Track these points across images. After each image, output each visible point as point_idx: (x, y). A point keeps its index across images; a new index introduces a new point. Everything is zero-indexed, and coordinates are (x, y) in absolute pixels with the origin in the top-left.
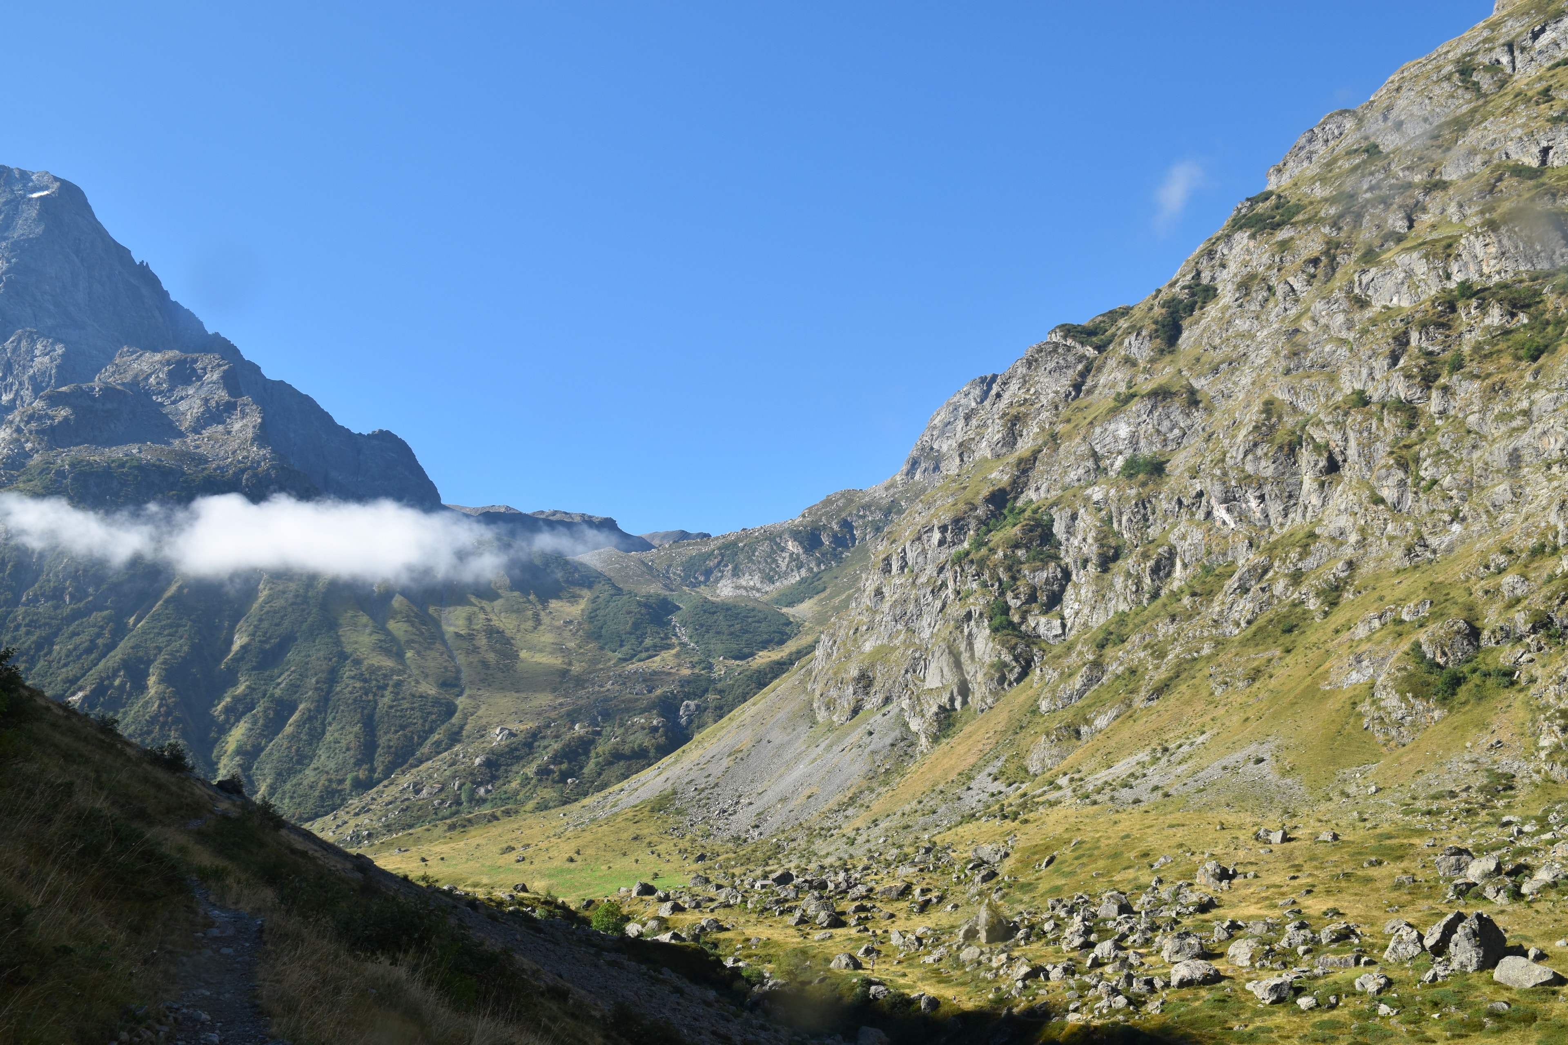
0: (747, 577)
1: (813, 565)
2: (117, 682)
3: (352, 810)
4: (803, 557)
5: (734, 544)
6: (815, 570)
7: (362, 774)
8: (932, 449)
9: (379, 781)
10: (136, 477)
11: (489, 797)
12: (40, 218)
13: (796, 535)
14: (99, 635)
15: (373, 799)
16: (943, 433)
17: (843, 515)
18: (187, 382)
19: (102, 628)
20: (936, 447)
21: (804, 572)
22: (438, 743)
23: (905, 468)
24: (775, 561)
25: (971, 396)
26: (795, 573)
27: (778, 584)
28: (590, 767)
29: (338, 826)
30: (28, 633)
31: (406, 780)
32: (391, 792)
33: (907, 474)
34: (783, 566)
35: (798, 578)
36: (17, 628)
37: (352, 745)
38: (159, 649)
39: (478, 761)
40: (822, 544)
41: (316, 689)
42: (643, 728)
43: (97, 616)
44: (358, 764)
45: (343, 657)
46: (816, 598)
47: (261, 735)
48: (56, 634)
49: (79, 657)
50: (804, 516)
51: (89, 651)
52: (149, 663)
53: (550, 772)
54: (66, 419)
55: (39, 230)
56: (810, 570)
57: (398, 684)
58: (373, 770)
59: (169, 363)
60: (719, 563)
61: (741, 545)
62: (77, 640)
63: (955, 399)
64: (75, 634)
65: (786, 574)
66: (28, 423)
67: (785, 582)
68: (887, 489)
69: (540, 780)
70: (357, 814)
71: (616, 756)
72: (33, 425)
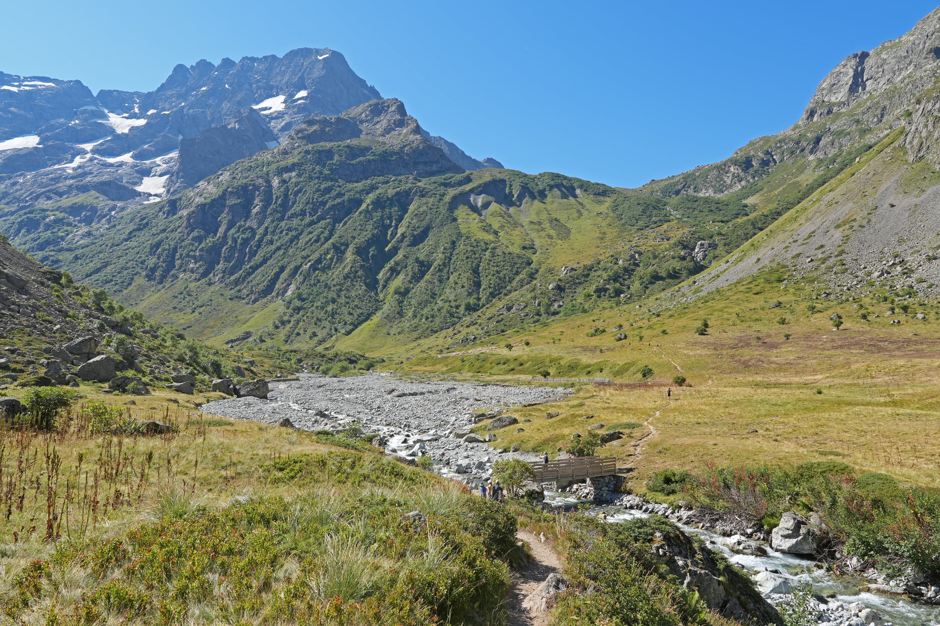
0: (704, 191)
1: (749, 178)
2: (329, 256)
3: (465, 324)
4: (742, 174)
5: (693, 174)
6: (751, 181)
7: (472, 301)
8: (823, 101)
9: (484, 305)
10: (346, 152)
11: (561, 309)
12: (324, 67)
13: (735, 162)
14: (322, 232)
15: (479, 316)
16: (830, 91)
17: (765, 148)
18: (379, 114)
19: (325, 228)
20: (826, 99)
21: (743, 183)
22: (522, 281)
23: (805, 116)
24: (722, 179)
25: (848, 66)
26: (738, 184)
27: (726, 192)
28: (636, 286)
29: (455, 334)
30: (287, 234)
31: (500, 304)
32: (491, 311)
33: (808, 119)
34: (729, 182)
35: (740, 187)
36: (281, 232)
37: (466, 284)
38: (354, 238)
39: (551, 287)
40: (753, 166)
41: (443, 253)
42: (674, 258)
43: (323, 223)
44: (470, 294)
45: (459, 235)
46: (758, 195)
47: (410, 282)
48: (301, 234)
49: (311, 245)
50: (737, 153)
51: (317, 241)
52: (347, 246)
53: (606, 290)
54: (315, 131)
55: (323, 73)
56: (748, 181)
57: (494, 248)
58: (479, 299)
59: (370, 106)
60: (684, 186)
61: (697, 174)
62: (311, 236)
63: (837, 70)
64: (311, 233)
65: (731, 186)
66: (297, 134)
67: (731, 191)
68: (793, 130)
69: (599, 297)
70: (467, 327)
71: (656, 278)
72: (300, 135)
